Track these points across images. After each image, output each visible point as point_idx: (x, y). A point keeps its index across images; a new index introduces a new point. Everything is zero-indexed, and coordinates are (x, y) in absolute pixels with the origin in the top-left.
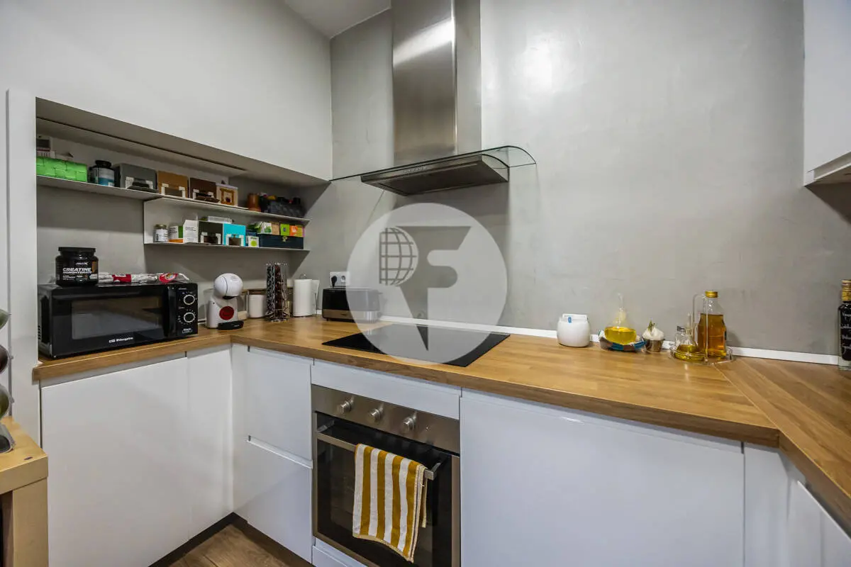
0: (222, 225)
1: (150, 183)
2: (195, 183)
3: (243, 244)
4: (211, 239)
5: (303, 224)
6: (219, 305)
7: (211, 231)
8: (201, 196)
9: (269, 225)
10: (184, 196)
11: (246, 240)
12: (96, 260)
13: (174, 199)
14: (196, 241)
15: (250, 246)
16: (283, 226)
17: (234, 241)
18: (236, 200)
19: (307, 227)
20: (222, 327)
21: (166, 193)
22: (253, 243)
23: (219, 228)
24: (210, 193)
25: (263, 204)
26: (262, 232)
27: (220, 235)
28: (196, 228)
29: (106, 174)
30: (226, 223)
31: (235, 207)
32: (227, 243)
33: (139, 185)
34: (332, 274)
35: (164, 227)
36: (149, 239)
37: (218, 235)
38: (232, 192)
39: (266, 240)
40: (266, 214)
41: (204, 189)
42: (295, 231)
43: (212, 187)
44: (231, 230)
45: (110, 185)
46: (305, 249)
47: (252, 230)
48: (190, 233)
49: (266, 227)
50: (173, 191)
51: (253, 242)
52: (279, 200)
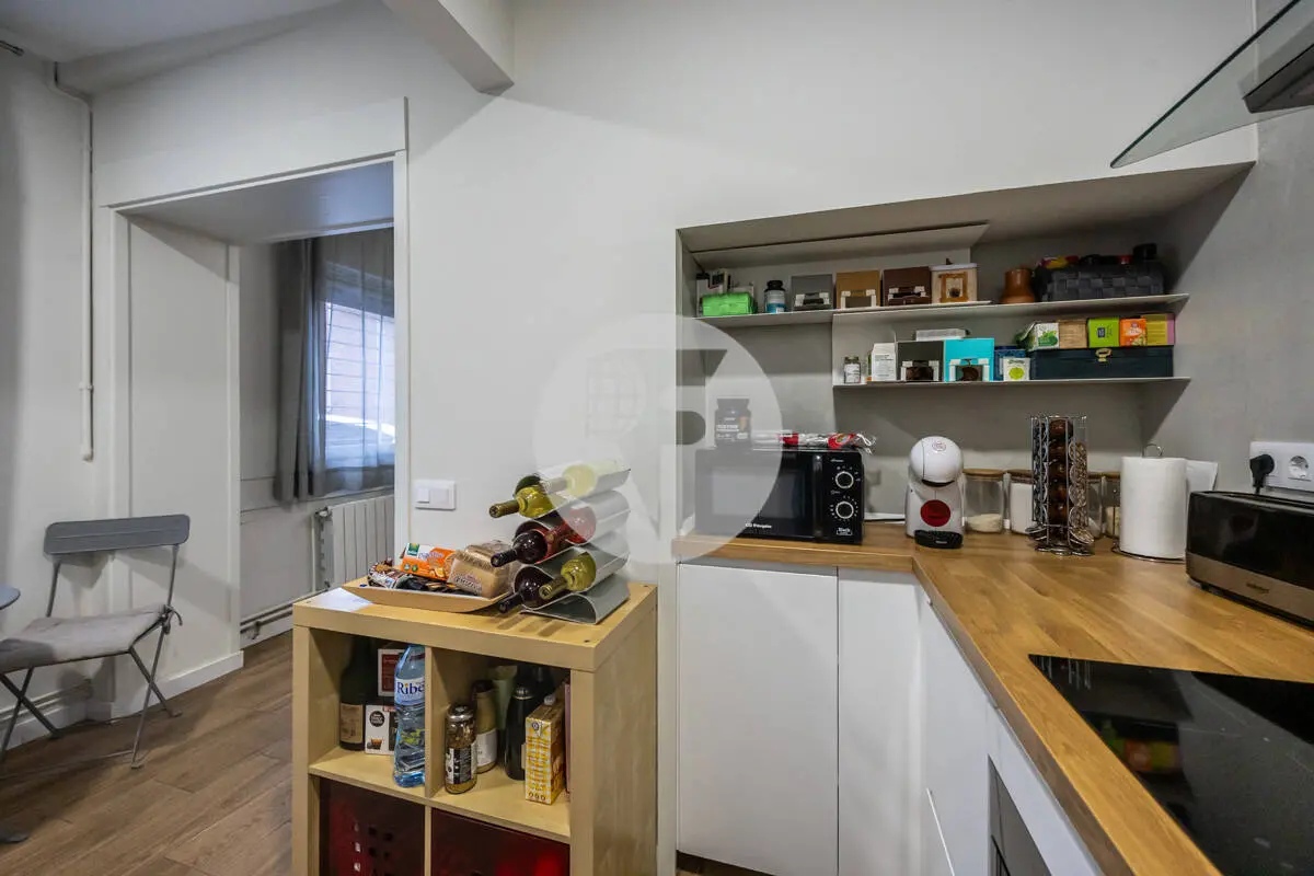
0: (941, 343)
1: (825, 296)
2: (891, 276)
3: (987, 378)
4: (920, 372)
5: (1169, 311)
6: (922, 498)
7: (921, 359)
8: (905, 296)
9: (1052, 328)
10: (874, 306)
11: (996, 366)
13: (859, 313)
14: (892, 378)
15: (1007, 378)
16: (1094, 325)
17: (969, 372)
18: (972, 290)
19: (1182, 317)
20: (922, 539)
21: (847, 306)
22: (1016, 372)
23: (936, 350)
24: (918, 289)
25: (1037, 285)
26: (1036, 346)
27: (937, 363)
28: (893, 356)
29: (776, 298)
30: (951, 338)
31: (972, 304)
32: (951, 377)
33: (813, 303)
34: (1258, 448)
35: (856, 361)
36: (837, 380)
37: (934, 364)
38: (963, 276)
39: (1048, 362)
40: (1045, 304)
41: (907, 284)
42: (1154, 332)
43: (924, 276)
44: (960, 349)
45: (778, 311)
46: (1179, 375)
47: (1020, 346)
48: (884, 364)
49: (1044, 333)
50: (858, 300)
51: (1015, 370)
52: (1077, 264)
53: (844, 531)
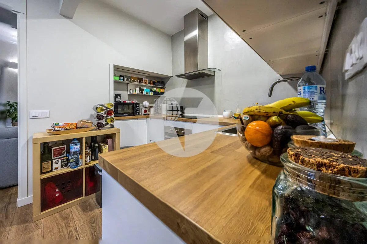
0: (144, 89)
1: (130, 79)
2: (138, 79)
3: (149, 94)
4: (142, 93)
5: (164, 88)
6: (144, 109)
7: (142, 90)
8: (140, 82)
9: (155, 89)
10: (136, 82)
11: (150, 93)
12: (121, 97)
13: (134, 83)
14: (139, 93)
16: (159, 89)
17: (147, 93)
18: (147, 82)
19: (165, 89)
20: (144, 115)
21: (133, 82)
22: (152, 94)
23: (143, 90)
24: (142, 81)
25: (154, 83)
26: (154, 91)
28: (139, 90)
29: (122, 78)
30: (145, 88)
31: (147, 84)
32: (145, 94)
33: (128, 80)
35: (132, 90)
36: (129, 93)
37: (143, 92)
38: (146, 80)
39: (155, 93)
40: (154, 86)
41: (140, 80)
42: (162, 90)
43: (142, 79)
44: (146, 90)
45: (122, 80)
47: (151, 90)
48: (138, 92)
49: (154, 89)
50: (134, 81)
51: (151, 93)
52: (158, 82)
53: (137, 114)
